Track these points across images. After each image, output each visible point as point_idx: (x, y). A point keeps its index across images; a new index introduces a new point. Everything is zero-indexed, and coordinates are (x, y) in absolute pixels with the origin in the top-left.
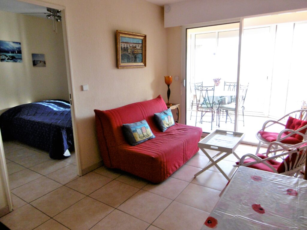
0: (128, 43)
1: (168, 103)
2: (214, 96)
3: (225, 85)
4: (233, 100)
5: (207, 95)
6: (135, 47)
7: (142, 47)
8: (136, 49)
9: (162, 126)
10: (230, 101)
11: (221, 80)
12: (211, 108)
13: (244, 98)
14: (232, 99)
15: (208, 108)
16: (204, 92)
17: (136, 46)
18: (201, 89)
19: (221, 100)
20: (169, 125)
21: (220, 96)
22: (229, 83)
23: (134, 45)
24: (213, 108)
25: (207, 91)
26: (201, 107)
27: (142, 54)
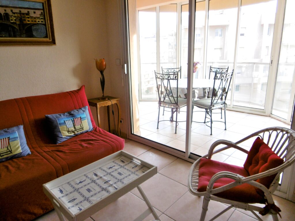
0: (6, 7)
1: (103, 96)
2: (178, 87)
3: (211, 71)
4: (207, 95)
5: (169, 86)
6: (28, 14)
7: (43, 14)
8: (28, 18)
9: (56, 135)
10: (203, 95)
11: (198, 64)
12: (176, 103)
14: (205, 93)
15: (171, 103)
16: (166, 81)
17: (28, 12)
18: (162, 77)
20: (74, 133)
22: (216, 69)
23: (25, 11)
24: (178, 104)
25: (169, 80)
26: (163, 102)
27: (45, 25)
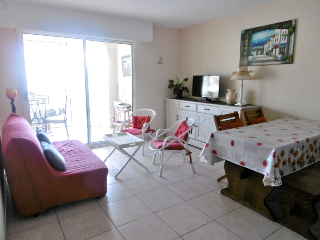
13: (65, 110)
15: (40, 123)
19: (51, 113)
21: (51, 109)
25: (38, 104)
